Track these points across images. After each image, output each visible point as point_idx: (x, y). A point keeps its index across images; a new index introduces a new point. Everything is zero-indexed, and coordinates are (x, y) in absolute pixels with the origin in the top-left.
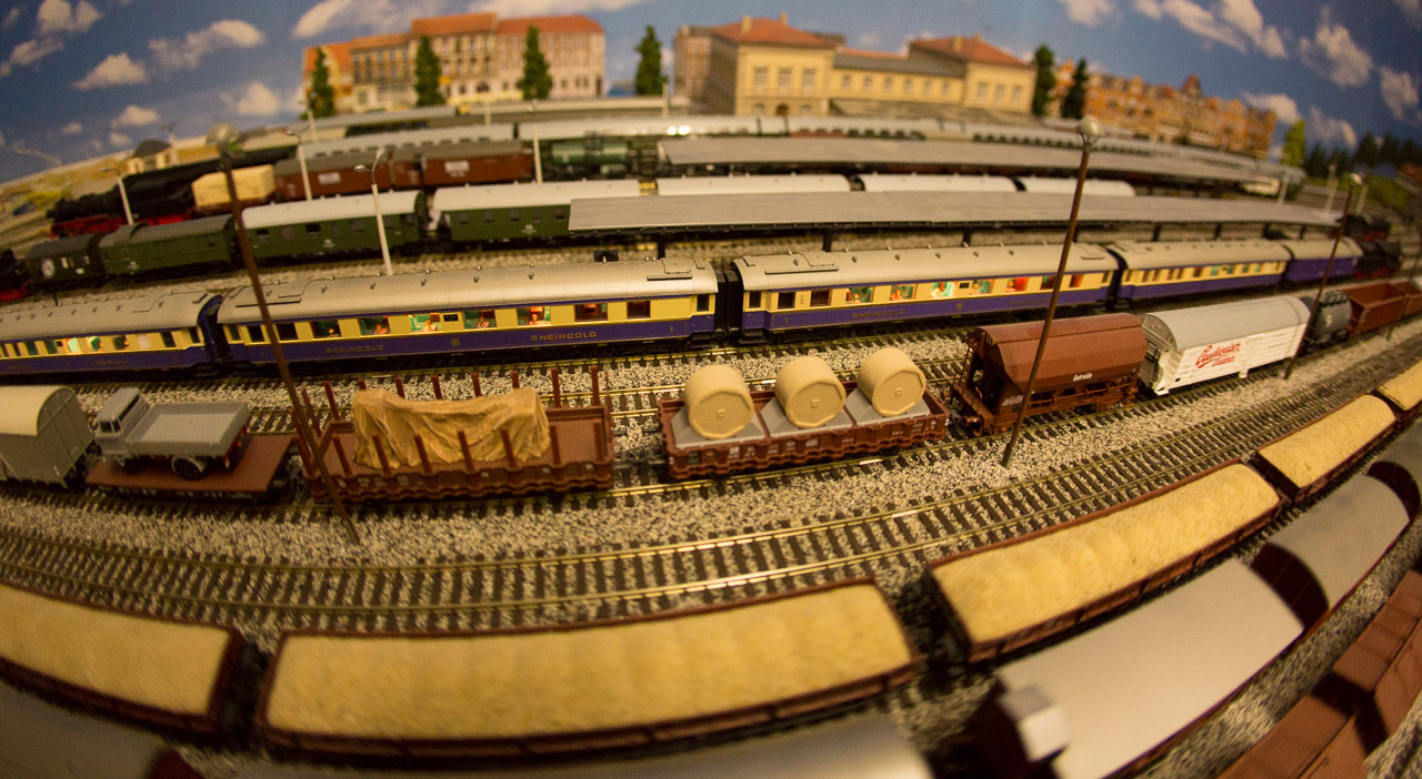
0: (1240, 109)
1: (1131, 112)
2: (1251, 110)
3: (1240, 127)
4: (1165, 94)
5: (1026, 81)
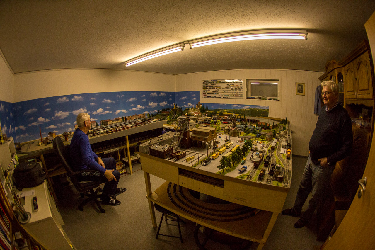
0: (141, 114)
1: (131, 118)
2: (142, 114)
3: (141, 116)
4: (134, 116)
5: (122, 119)
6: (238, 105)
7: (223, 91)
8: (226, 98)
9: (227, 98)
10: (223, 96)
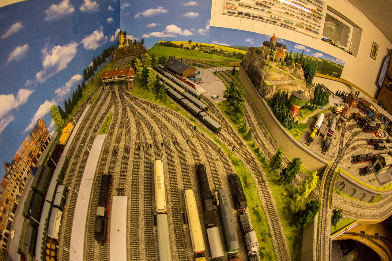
6: (307, 47)
7: (284, 11)
8: (286, 26)
9: (290, 28)
10: (283, 20)
